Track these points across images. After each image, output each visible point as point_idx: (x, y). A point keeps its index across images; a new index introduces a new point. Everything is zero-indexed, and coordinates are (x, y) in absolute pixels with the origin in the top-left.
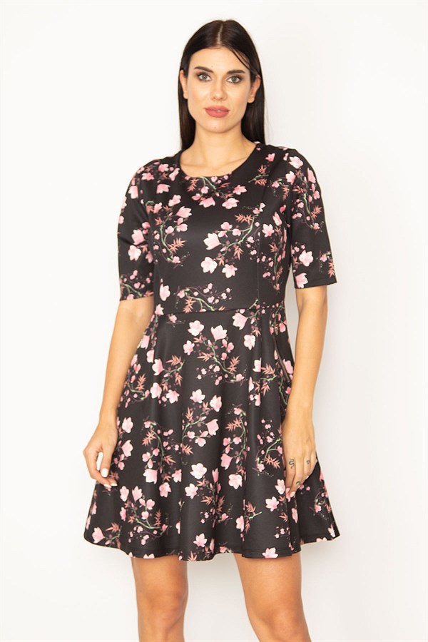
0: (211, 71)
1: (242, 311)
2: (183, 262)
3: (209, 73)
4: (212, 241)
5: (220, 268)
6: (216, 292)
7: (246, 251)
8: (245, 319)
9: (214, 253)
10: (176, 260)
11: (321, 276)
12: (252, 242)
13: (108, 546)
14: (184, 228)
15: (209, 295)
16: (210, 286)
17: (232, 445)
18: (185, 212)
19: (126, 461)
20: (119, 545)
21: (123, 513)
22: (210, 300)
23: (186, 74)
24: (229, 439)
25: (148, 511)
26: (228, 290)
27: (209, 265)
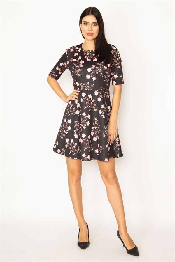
0: (88, 22)
1: (97, 91)
2: (80, 75)
3: (88, 23)
4: (89, 70)
5: (91, 78)
6: (90, 85)
7: (99, 73)
8: (98, 93)
9: (90, 73)
10: (79, 75)
11: (120, 81)
12: (101, 70)
13: (61, 154)
14: (82, 66)
15: (88, 85)
16: (88, 83)
17: (94, 129)
18: (82, 62)
19: (68, 132)
20: (65, 154)
21: (66, 146)
22: (88, 87)
23: (81, 23)
24: (93, 127)
25: (75, 146)
26: (93, 84)
27: (88, 77)
